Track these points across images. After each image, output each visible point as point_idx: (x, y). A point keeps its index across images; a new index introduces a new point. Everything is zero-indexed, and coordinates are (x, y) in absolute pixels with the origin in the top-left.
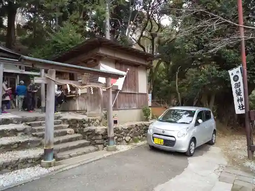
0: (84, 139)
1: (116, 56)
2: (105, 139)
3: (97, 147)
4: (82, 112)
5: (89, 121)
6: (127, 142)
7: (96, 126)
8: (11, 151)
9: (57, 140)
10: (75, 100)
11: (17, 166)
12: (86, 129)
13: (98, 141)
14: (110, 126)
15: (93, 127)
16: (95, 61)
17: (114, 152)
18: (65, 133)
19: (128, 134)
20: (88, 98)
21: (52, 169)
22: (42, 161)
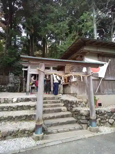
0: (73, 116)
1: (98, 50)
2: (88, 120)
3: (82, 126)
4: (74, 95)
5: (76, 103)
6: (110, 124)
7: (82, 107)
8: (21, 121)
9: (53, 116)
10: (70, 87)
11: (17, 135)
12: (74, 109)
13: (82, 121)
14: (91, 109)
15: (79, 108)
16: (81, 57)
17: (96, 134)
18: (60, 111)
19: (112, 117)
20: (77, 84)
21: (39, 142)
22: (34, 134)
